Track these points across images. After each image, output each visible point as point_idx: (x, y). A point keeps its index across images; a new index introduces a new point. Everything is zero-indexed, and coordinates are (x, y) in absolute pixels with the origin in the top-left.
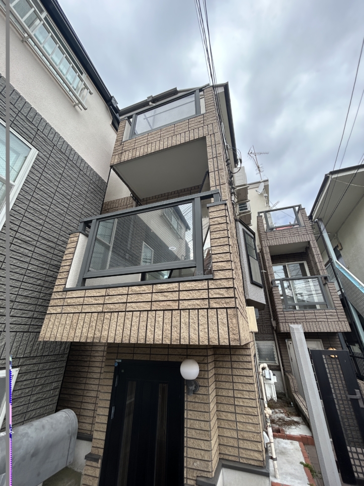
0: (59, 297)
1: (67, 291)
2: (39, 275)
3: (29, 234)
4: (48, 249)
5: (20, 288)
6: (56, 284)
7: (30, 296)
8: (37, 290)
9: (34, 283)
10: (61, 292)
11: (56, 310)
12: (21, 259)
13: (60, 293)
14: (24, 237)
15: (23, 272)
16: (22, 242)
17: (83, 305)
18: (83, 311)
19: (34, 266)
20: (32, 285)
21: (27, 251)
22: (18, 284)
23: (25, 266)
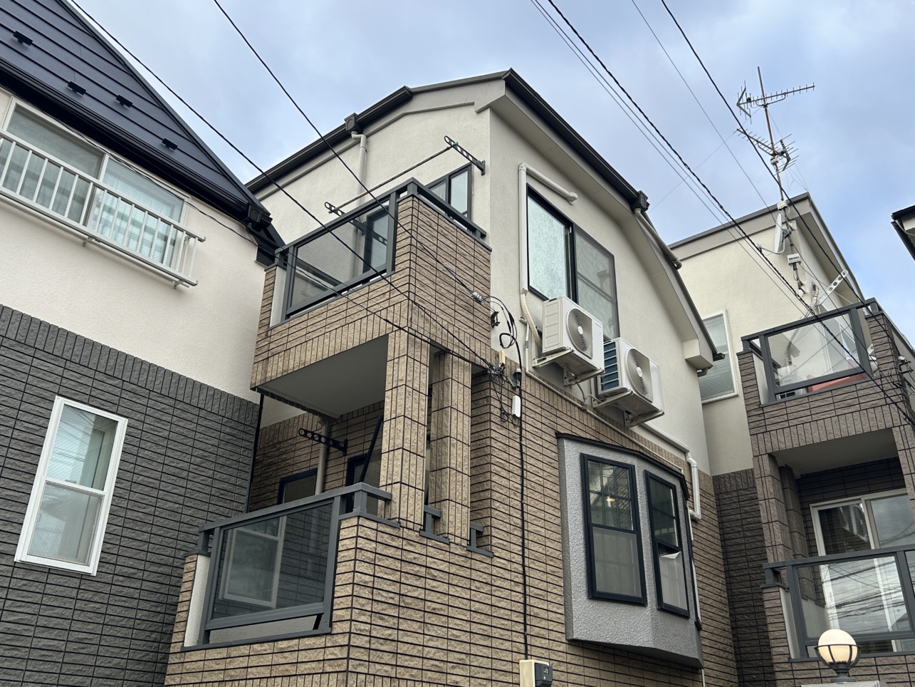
0: (177, 661)
1: (185, 652)
2: (152, 625)
3: (131, 562)
4: (161, 580)
5: (130, 649)
6: (173, 641)
7: (144, 659)
8: (152, 650)
9: (148, 639)
10: (178, 653)
11: (174, 680)
12: (126, 605)
13: (178, 655)
14: (125, 570)
15: (131, 623)
16: (124, 579)
17: (203, 671)
18: (204, 680)
19: (145, 612)
20: (145, 643)
21: (133, 590)
22: (127, 643)
23: (132, 614)
